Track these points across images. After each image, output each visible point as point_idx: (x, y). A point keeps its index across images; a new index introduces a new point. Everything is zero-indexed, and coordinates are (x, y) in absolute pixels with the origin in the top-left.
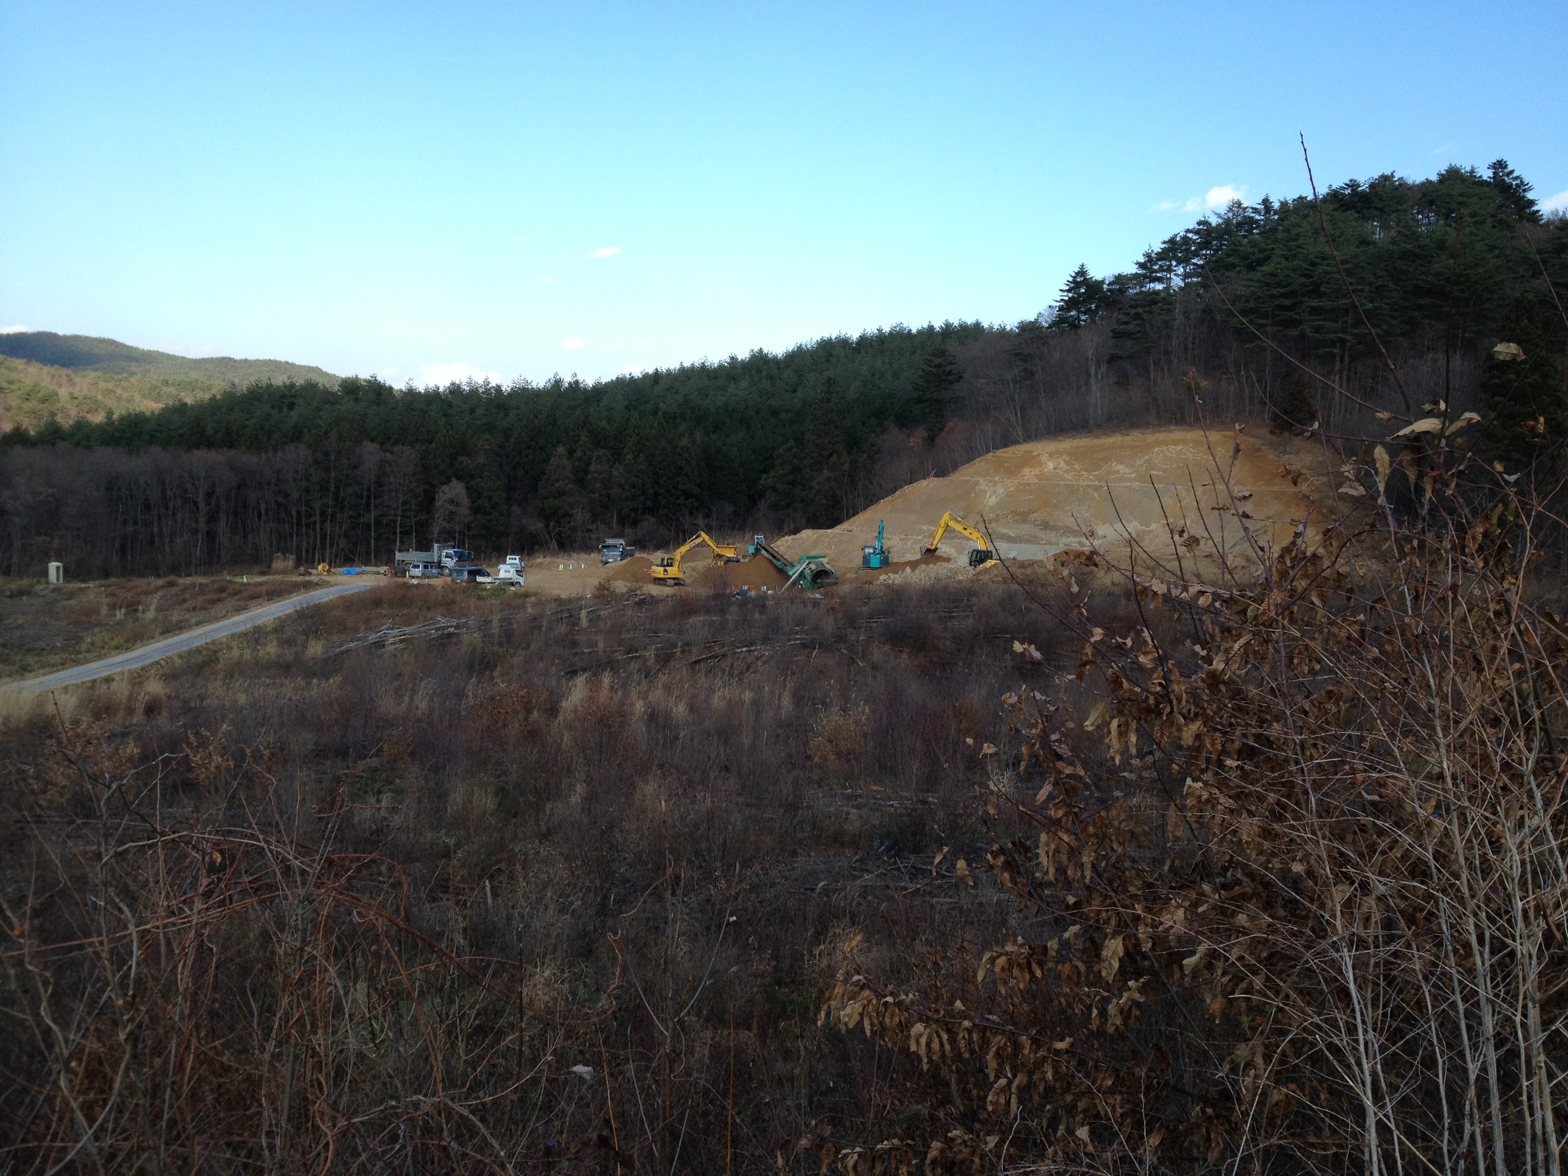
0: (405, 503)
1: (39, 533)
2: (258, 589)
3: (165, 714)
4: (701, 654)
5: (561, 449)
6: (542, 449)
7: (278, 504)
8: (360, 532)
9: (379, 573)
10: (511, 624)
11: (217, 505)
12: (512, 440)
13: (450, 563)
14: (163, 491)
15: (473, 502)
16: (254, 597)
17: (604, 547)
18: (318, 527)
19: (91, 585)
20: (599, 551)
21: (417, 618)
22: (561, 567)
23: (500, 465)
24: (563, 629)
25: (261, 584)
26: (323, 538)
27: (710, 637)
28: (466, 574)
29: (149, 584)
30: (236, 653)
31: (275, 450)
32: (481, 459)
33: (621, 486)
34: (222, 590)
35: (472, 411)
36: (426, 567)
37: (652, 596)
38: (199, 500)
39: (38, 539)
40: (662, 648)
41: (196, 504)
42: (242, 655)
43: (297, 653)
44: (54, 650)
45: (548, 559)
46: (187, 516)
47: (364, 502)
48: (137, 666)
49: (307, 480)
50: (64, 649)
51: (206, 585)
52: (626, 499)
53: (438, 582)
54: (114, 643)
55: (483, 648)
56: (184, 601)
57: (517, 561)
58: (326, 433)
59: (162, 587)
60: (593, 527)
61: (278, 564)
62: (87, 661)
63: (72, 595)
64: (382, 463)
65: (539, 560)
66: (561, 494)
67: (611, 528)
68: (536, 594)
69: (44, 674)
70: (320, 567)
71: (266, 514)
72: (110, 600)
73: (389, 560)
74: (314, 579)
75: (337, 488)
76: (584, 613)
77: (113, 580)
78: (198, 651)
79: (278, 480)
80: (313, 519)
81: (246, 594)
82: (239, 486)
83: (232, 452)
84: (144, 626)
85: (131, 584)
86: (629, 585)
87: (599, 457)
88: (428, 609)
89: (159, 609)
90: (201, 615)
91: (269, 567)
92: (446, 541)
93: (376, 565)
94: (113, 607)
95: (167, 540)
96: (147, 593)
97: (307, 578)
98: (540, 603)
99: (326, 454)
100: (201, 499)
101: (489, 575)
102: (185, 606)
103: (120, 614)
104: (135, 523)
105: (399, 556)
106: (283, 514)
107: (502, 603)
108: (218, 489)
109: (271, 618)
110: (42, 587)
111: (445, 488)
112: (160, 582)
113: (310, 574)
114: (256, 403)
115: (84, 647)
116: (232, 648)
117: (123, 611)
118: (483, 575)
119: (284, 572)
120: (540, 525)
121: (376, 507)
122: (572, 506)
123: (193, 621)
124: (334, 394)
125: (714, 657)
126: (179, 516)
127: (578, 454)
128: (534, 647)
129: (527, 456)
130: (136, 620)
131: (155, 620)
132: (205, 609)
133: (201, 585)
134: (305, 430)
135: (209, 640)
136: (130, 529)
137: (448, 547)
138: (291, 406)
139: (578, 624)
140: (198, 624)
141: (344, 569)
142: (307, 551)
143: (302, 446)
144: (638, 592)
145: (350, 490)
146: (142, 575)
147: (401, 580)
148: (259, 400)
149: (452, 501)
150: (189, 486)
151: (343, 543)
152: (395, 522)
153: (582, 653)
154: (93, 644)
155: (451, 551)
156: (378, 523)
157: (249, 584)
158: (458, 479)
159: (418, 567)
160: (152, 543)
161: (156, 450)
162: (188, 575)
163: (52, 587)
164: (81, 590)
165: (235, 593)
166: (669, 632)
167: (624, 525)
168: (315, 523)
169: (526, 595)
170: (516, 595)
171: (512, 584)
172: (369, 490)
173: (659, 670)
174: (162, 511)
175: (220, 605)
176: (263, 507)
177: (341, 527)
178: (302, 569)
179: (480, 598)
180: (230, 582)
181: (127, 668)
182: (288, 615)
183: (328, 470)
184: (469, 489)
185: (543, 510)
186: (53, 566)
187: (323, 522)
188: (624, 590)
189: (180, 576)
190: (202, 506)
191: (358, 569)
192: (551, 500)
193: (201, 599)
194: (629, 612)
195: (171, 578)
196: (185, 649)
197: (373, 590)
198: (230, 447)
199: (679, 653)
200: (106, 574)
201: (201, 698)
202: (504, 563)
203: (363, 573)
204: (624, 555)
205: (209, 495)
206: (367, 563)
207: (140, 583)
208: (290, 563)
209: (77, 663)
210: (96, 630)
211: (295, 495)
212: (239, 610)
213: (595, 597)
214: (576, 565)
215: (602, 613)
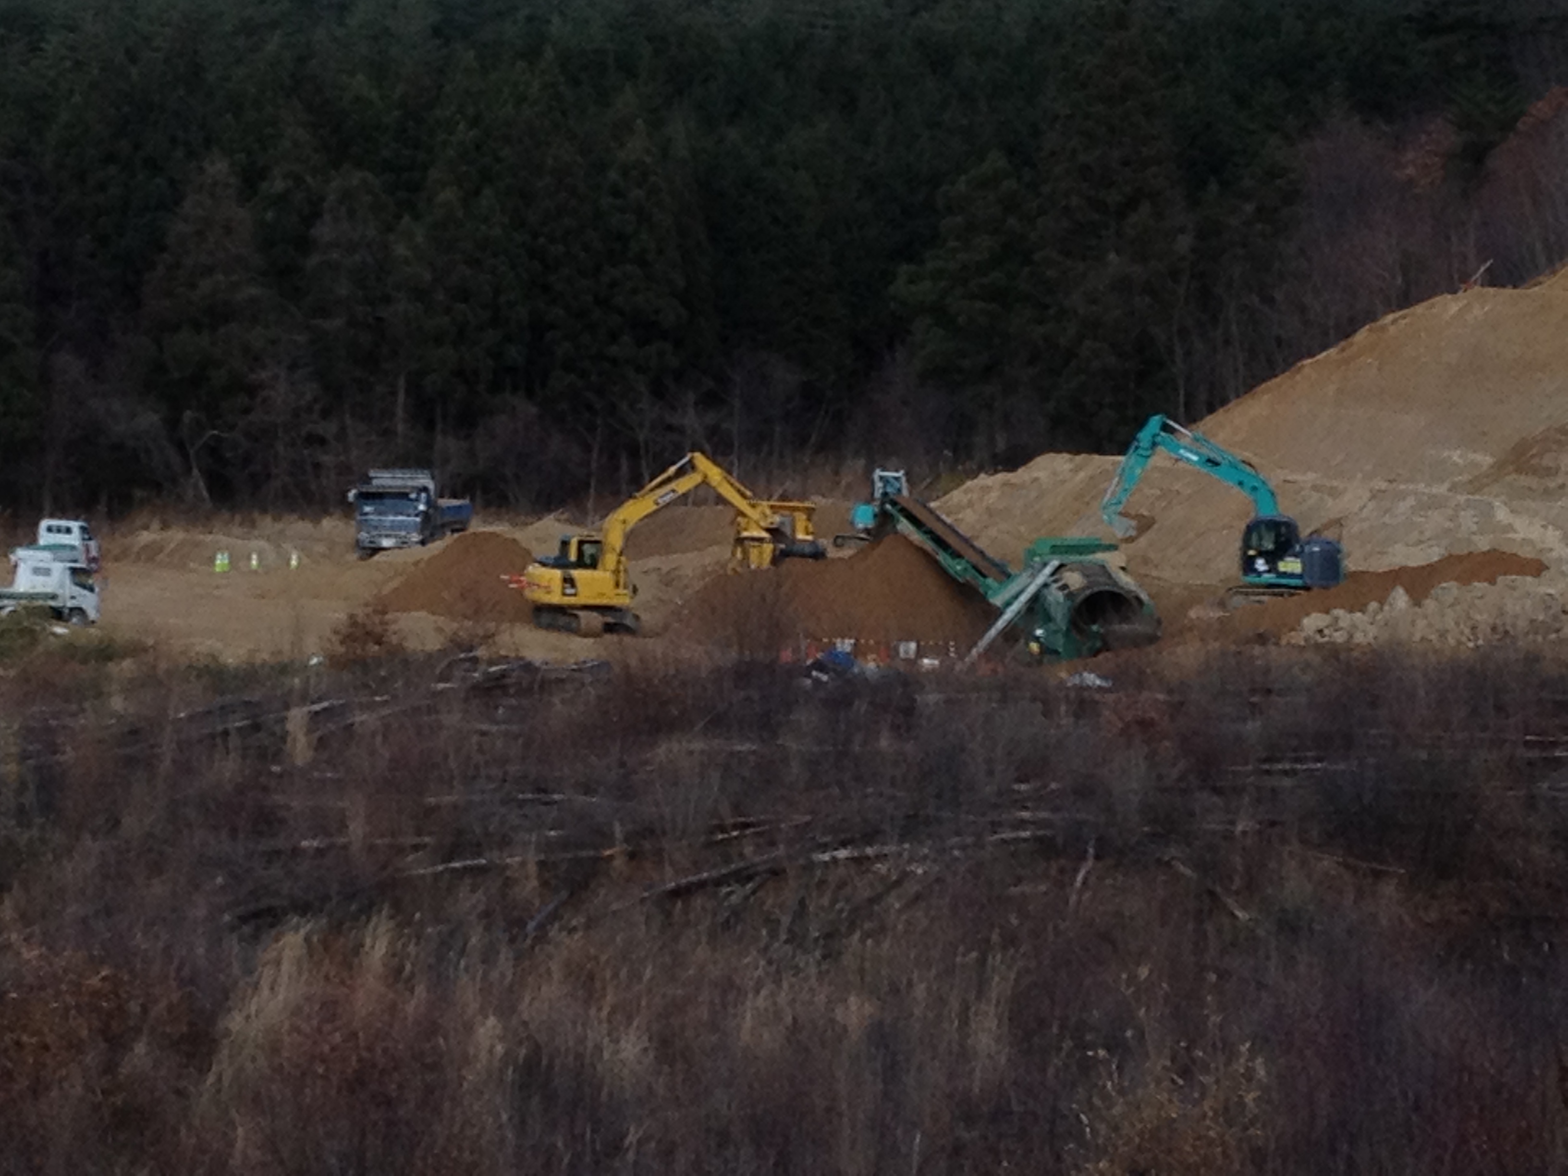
4: (697, 866)
5: (217, 167)
10: (54, 749)
17: (366, 497)
20: (348, 510)
22: (221, 561)
27: (725, 809)
37: (528, 667)
40: (564, 844)
45: (177, 535)
52: (439, 338)
57: (74, 539)
60: (329, 428)
65: (145, 537)
67: (387, 433)
68: (135, 650)
76: (297, 717)
86: (451, 626)
98: (151, 679)
107: (25, 678)
122: (255, 359)
125: (742, 877)
128: (132, 827)
139: (277, 756)
144: (481, 652)
153: (296, 852)
166: (588, 790)
167: (430, 425)
169: (106, 653)
170: (72, 653)
171: (58, 614)
173: (554, 916)
185: (162, 368)
188: (434, 644)
194: (452, 719)
199: (618, 863)
202: (31, 541)
204: (431, 527)
213: (334, 662)
214: (271, 556)
215: (359, 718)
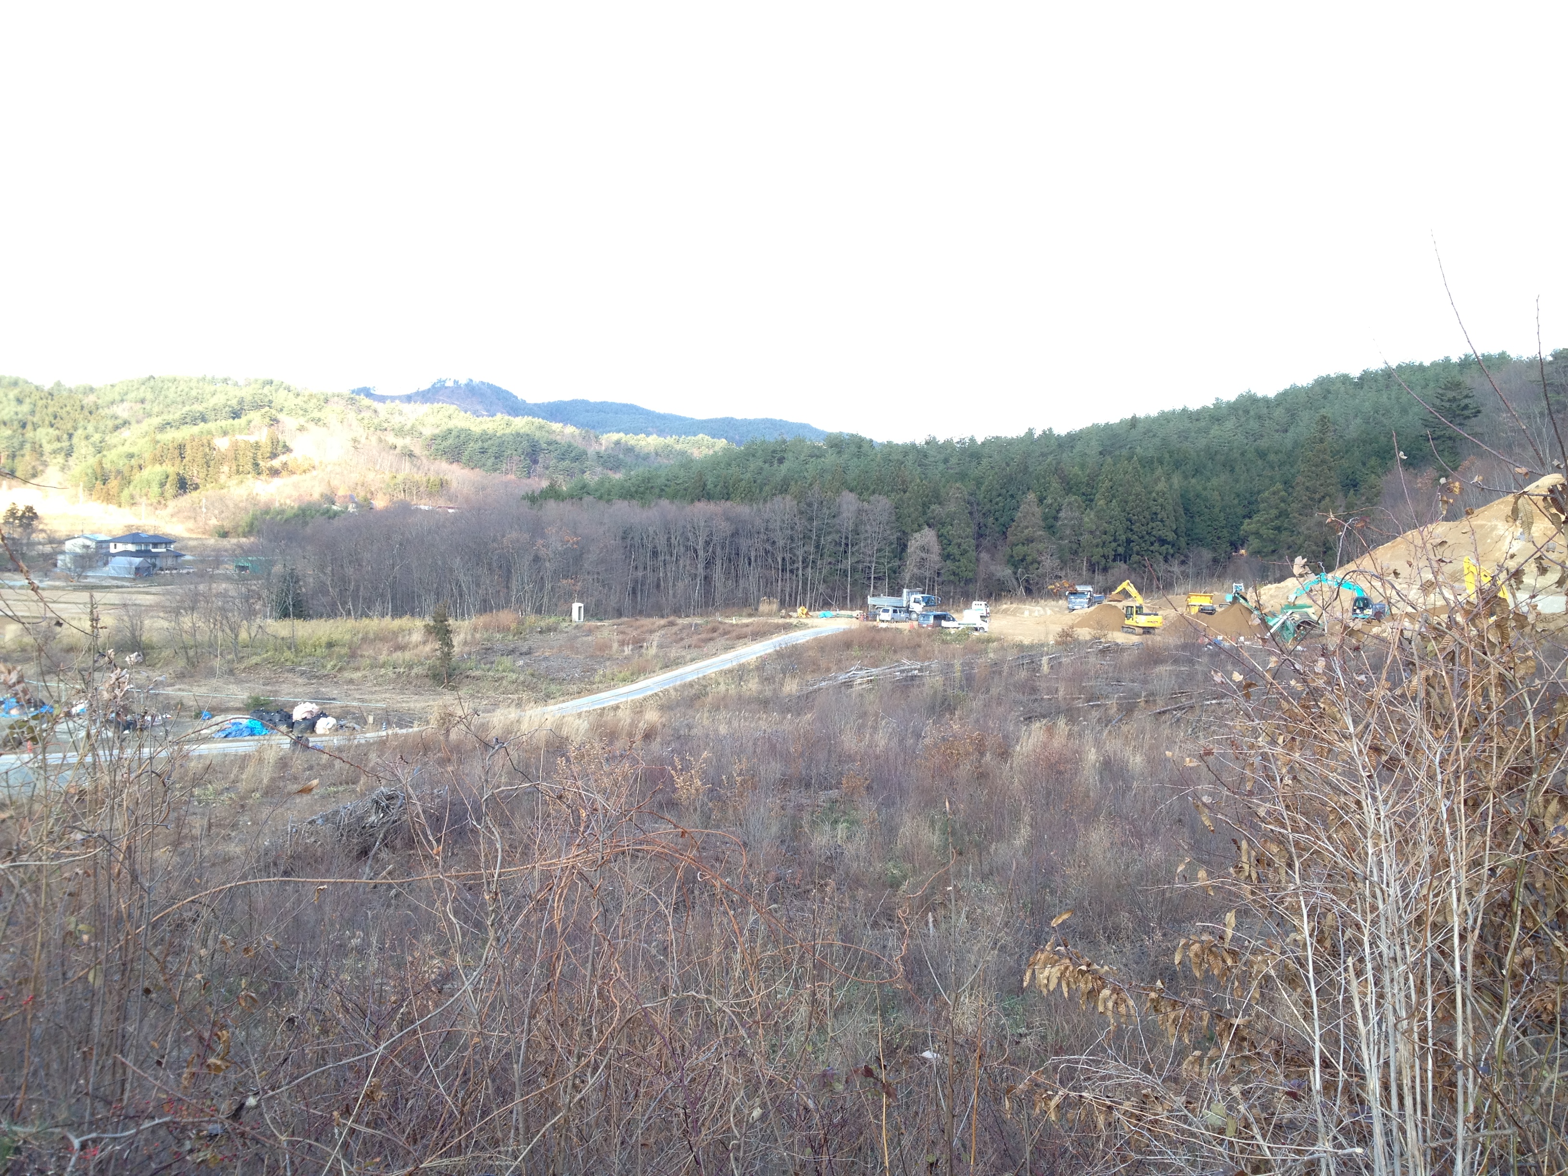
0: (879, 550)
1: (566, 577)
2: (745, 629)
3: (658, 740)
4: (1167, 705)
5: (1031, 496)
6: (1012, 496)
7: (767, 552)
8: (837, 578)
9: (851, 617)
10: (972, 668)
11: (714, 553)
12: (983, 488)
13: (918, 608)
14: (669, 539)
15: (944, 549)
16: (739, 637)
17: (1071, 593)
18: (800, 572)
19: (606, 623)
20: (1066, 597)
21: (884, 659)
22: (1027, 613)
23: (971, 513)
24: (1023, 674)
25: (747, 625)
26: (805, 583)
27: (1176, 687)
28: (932, 620)
29: (653, 624)
30: (722, 688)
31: (765, 501)
32: (952, 507)
33: (1091, 532)
34: (714, 630)
35: (946, 461)
36: (895, 611)
37: (1117, 644)
38: (698, 547)
39: (565, 582)
40: (1125, 698)
41: (695, 551)
42: (727, 690)
43: (775, 689)
44: (572, 681)
45: (1014, 606)
46: (688, 562)
47: (842, 549)
48: (640, 696)
49: (792, 529)
50: (581, 680)
51: (701, 625)
52: (1097, 546)
53: (905, 626)
54: (621, 676)
55: (945, 691)
56: (682, 639)
57: (983, 607)
58: (811, 485)
59: (664, 626)
60: (1063, 573)
61: (764, 607)
62: (599, 691)
63: (590, 632)
64: (859, 511)
65: (1005, 606)
66: (1030, 540)
67: (1080, 574)
68: (998, 639)
69: (564, 701)
70: (799, 610)
71: (756, 561)
72: (621, 637)
73: (864, 605)
74: (794, 621)
75: (818, 536)
76: (1045, 660)
77: (624, 619)
78: (691, 685)
79: (767, 529)
80: (796, 565)
81: (734, 634)
82: (733, 535)
83: (728, 504)
84: (647, 661)
85: (638, 623)
86: (1093, 632)
87: (1070, 503)
88: (895, 652)
89: (660, 646)
90: (695, 653)
91: (757, 609)
92: (916, 586)
93: (851, 609)
94: (622, 643)
95: (671, 584)
96: (651, 632)
97: (788, 620)
98: (1003, 648)
99: (810, 505)
100: (700, 547)
101: (954, 620)
102: (682, 644)
103: (628, 650)
104: (645, 568)
105: (871, 600)
106: (770, 560)
107: (965, 648)
108: (714, 538)
109: (754, 657)
110: (566, 624)
111: (917, 535)
112: (663, 622)
113: (791, 617)
114: (751, 459)
115: (597, 678)
116: (719, 684)
117: (630, 647)
118: (949, 620)
119: (770, 614)
120: (1008, 571)
121: (853, 553)
122: (1040, 553)
123: (689, 657)
124: (819, 448)
125: (1180, 708)
126: (681, 562)
127: (1049, 501)
128: (994, 691)
129: (997, 504)
130: (641, 656)
131: (656, 656)
132: (700, 647)
133: (696, 625)
134: (793, 483)
135: (700, 675)
136: (640, 574)
137: (917, 592)
138: (781, 461)
139: (1038, 671)
140: (693, 660)
141: (821, 613)
142: (790, 596)
143: (788, 497)
144: (1103, 640)
145: (829, 538)
146: (649, 616)
147: (871, 624)
148: (754, 456)
149: (923, 548)
150: (690, 535)
151: (822, 588)
152: (869, 568)
153: (1042, 699)
154: (604, 676)
155: (919, 596)
156: (854, 570)
157: (737, 625)
158: (929, 526)
159: (887, 611)
160: (658, 586)
161: (665, 503)
162: (687, 616)
163: (574, 624)
164: (597, 627)
165: (725, 633)
166: (1133, 682)
167: (1093, 572)
168: (798, 569)
169: (989, 640)
170: (979, 640)
171: (976, 629)
172: (847, 538)
173: (1121, 720)
174: (668, 558)
175: (712, 643)
176: (753, 554)
177: (820, 573)
178: (783, 611)
179: (944, 642)
180: (720, 623)
181: (630, 699)
182: (770, 654)
183: (811, 519)
184: (939, 536)
185: (1012, 556)
186: (576, 606)
187: (804, 568)
188: (1088, 638)
189: (680, 617)
190: (701, 553)
191: (834, 613)
192: (1020, 546)
193: (696, 637)
194: (1092, 659)
195: (672, 618)
196: (678, 683)
197: (845, 632)
198: (727, 499)
199: (1142, 704)
200: (619, 614)
201: (690, 727)
202: (970, 608)
203: (837, 616)
204: (1091, 602)
205: (707, 543)
206: (843, 607)
207: (646, 622)
208: (775, 607)
209: (591, 692)
210: (608, 663)
211: (781, 543)
212: (728, 648)
213: (1058, 643)
214: (1042, 612)
215: (1063, 660)
